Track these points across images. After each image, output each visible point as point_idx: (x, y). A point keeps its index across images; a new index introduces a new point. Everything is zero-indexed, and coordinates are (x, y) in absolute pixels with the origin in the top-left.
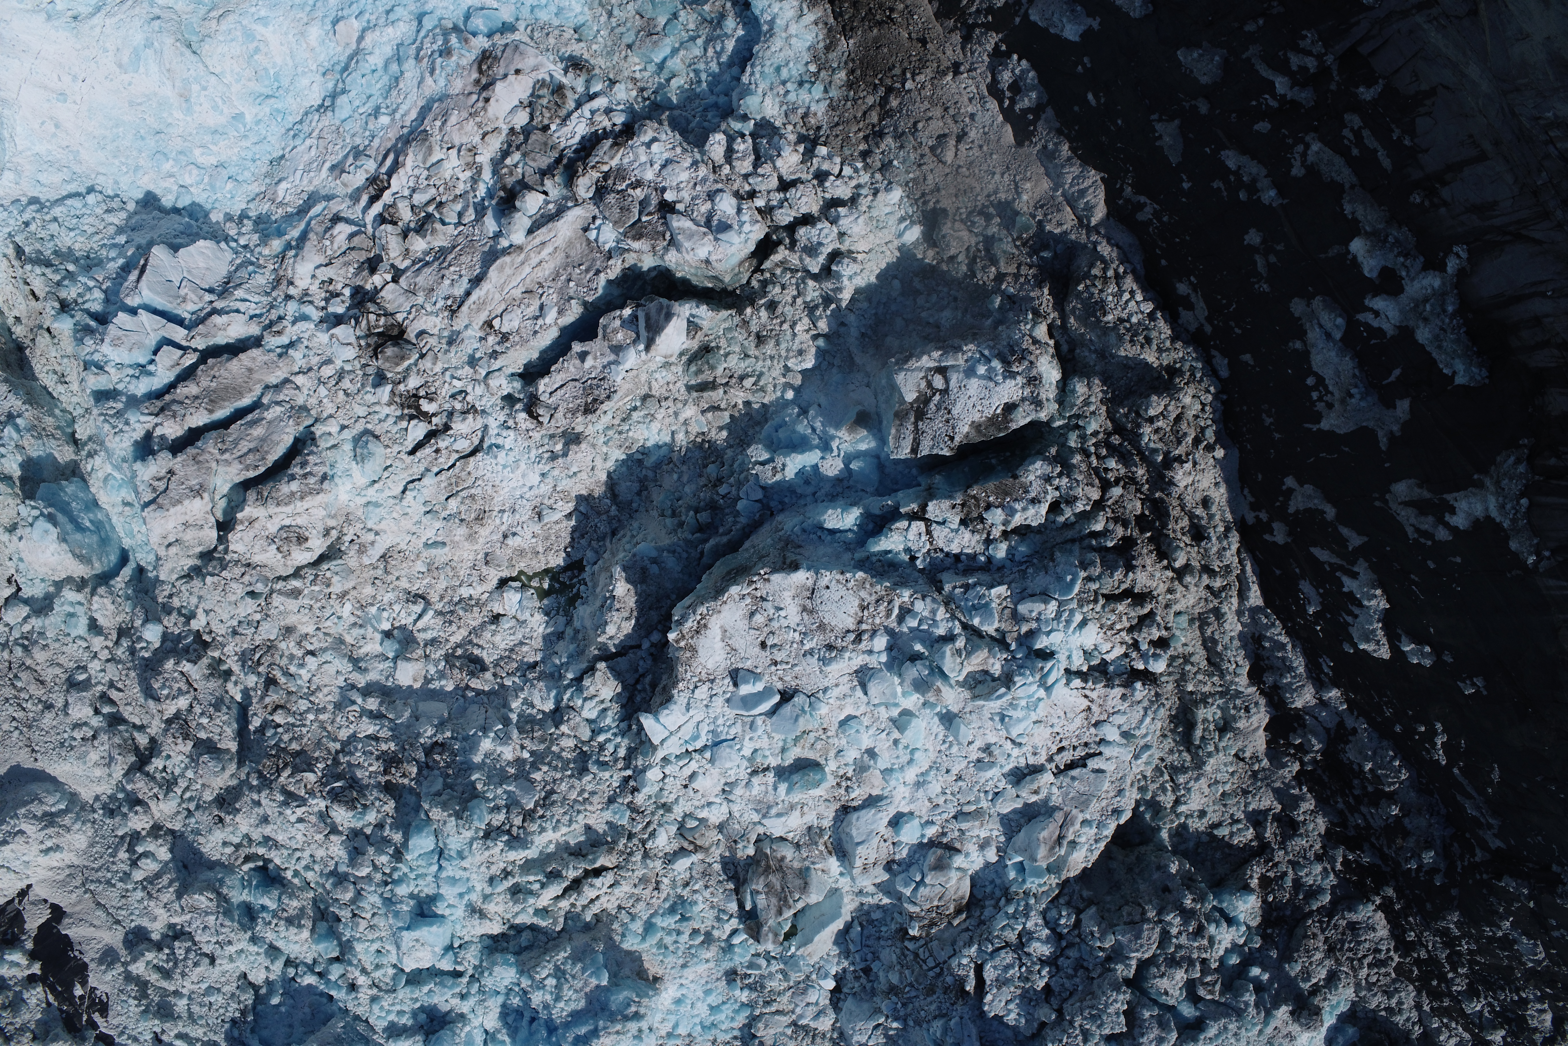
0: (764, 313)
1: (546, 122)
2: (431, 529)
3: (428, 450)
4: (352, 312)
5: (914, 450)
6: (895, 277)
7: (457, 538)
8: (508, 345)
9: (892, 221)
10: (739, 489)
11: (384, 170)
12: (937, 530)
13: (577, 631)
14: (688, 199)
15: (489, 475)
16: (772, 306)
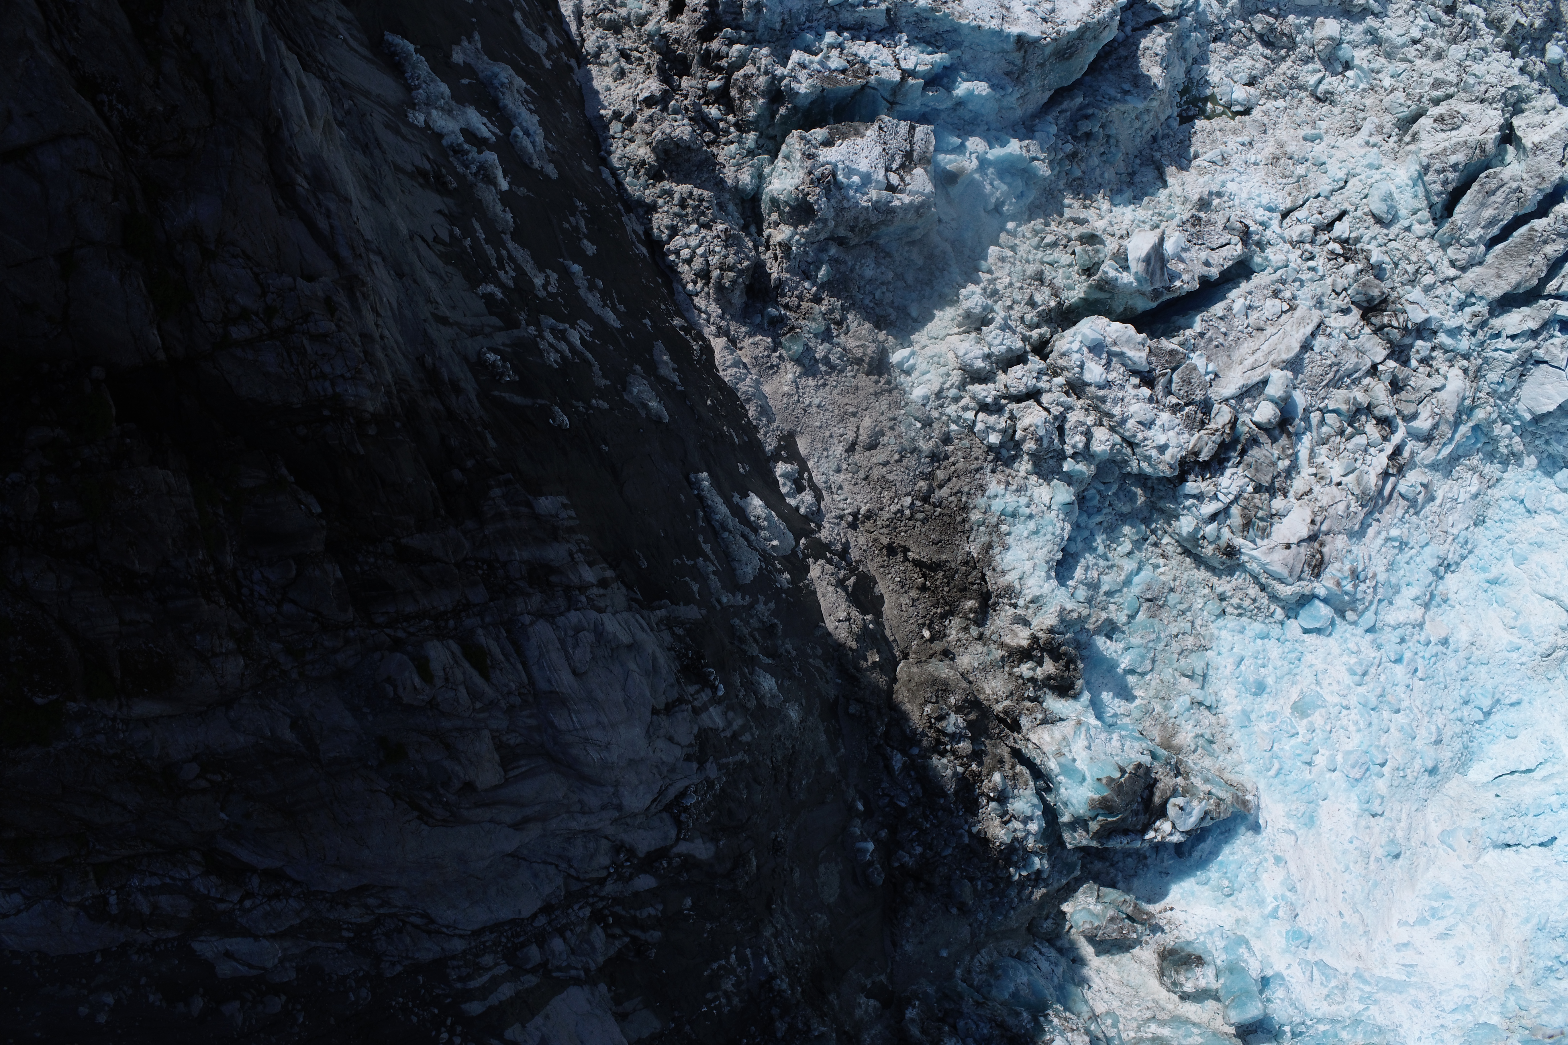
0: (1038, 298)
1: (1257, 495)
2: (1318, 150)
3: (1331, 213)
4: (1407, 341)
5: (912, 128)
6: (915, 320)
7: (1295, 143)
8: (1273, 287)
9: (922, 366)
10: (1056, 143)
11: (1392, 479)
12: (890, 60)
13: (1184, 58)
14: (1129, 387)
15: (1273, 191)
16: (1032, 303)
